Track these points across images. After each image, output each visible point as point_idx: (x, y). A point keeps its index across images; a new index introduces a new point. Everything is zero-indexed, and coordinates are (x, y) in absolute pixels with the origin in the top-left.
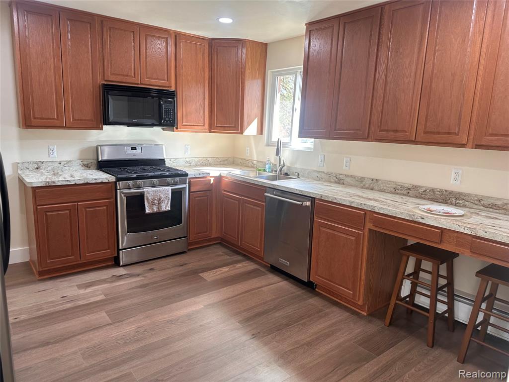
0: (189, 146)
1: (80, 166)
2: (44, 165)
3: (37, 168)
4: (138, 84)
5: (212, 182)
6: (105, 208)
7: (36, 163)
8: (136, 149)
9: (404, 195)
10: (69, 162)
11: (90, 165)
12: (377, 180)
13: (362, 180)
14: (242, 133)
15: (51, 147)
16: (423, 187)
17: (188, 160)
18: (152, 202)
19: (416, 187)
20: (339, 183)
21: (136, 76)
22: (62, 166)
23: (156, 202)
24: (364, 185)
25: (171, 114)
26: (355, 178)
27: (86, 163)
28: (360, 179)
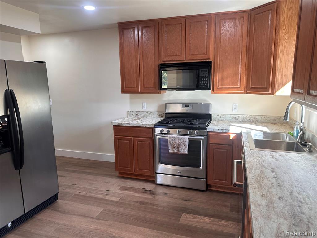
0: (237, 105)
1: (157, 115)
2: (139, 113)
3: (137, 115)
4: (184, 60)
5: (231, 138)
6: (148, 143)
7: (136, 112)
8: (189, 107)
10: (151, 112)
11: (162, 115)
14: (272, 94)
15: (143, 103)
17: (234, 116)
18: (173, 145)
21: (182, 56)
22: (148, 115)
23: (176, 145)
25: (205, 80)
27: (160, 114)
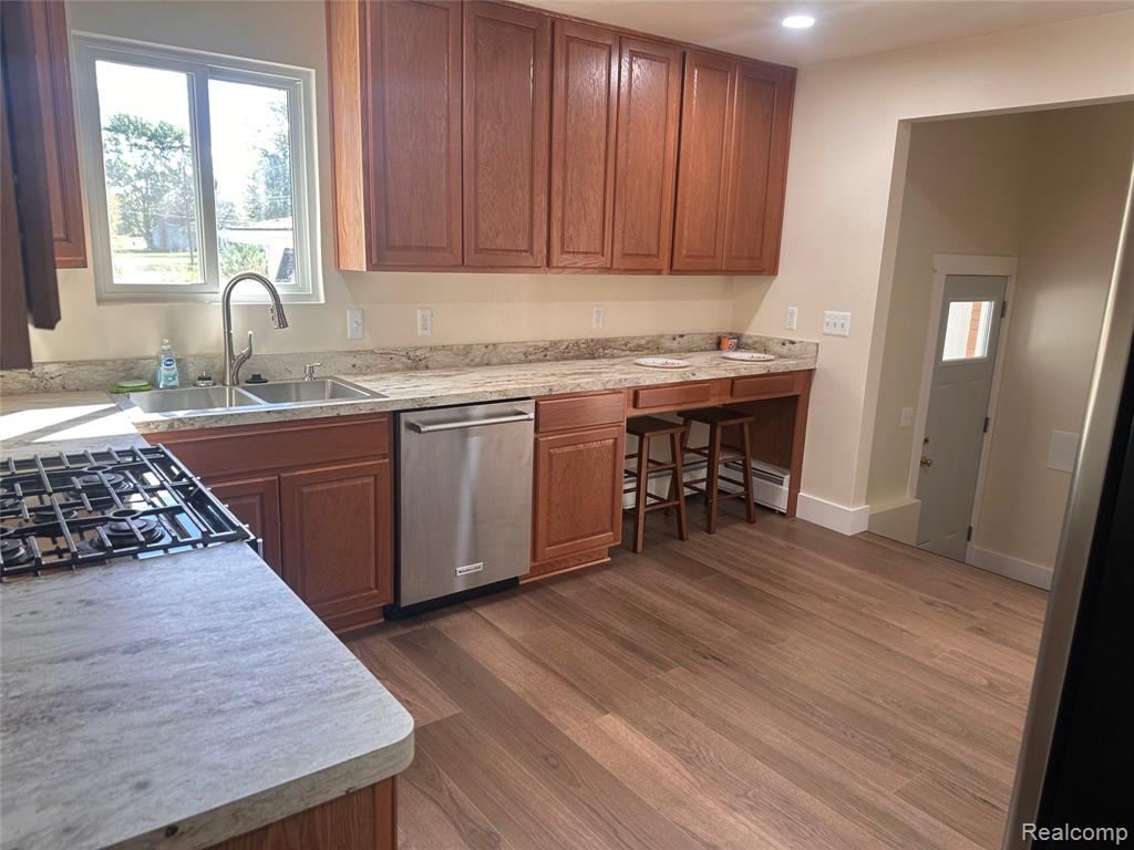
9: (540, 361)
12: (494, 345)
13: (468, 349)
16: (564, 341)
19: (554, 344)
20: (416, 368)
24: (472, 361)
26: (451, 350)
28: (463, 349)
